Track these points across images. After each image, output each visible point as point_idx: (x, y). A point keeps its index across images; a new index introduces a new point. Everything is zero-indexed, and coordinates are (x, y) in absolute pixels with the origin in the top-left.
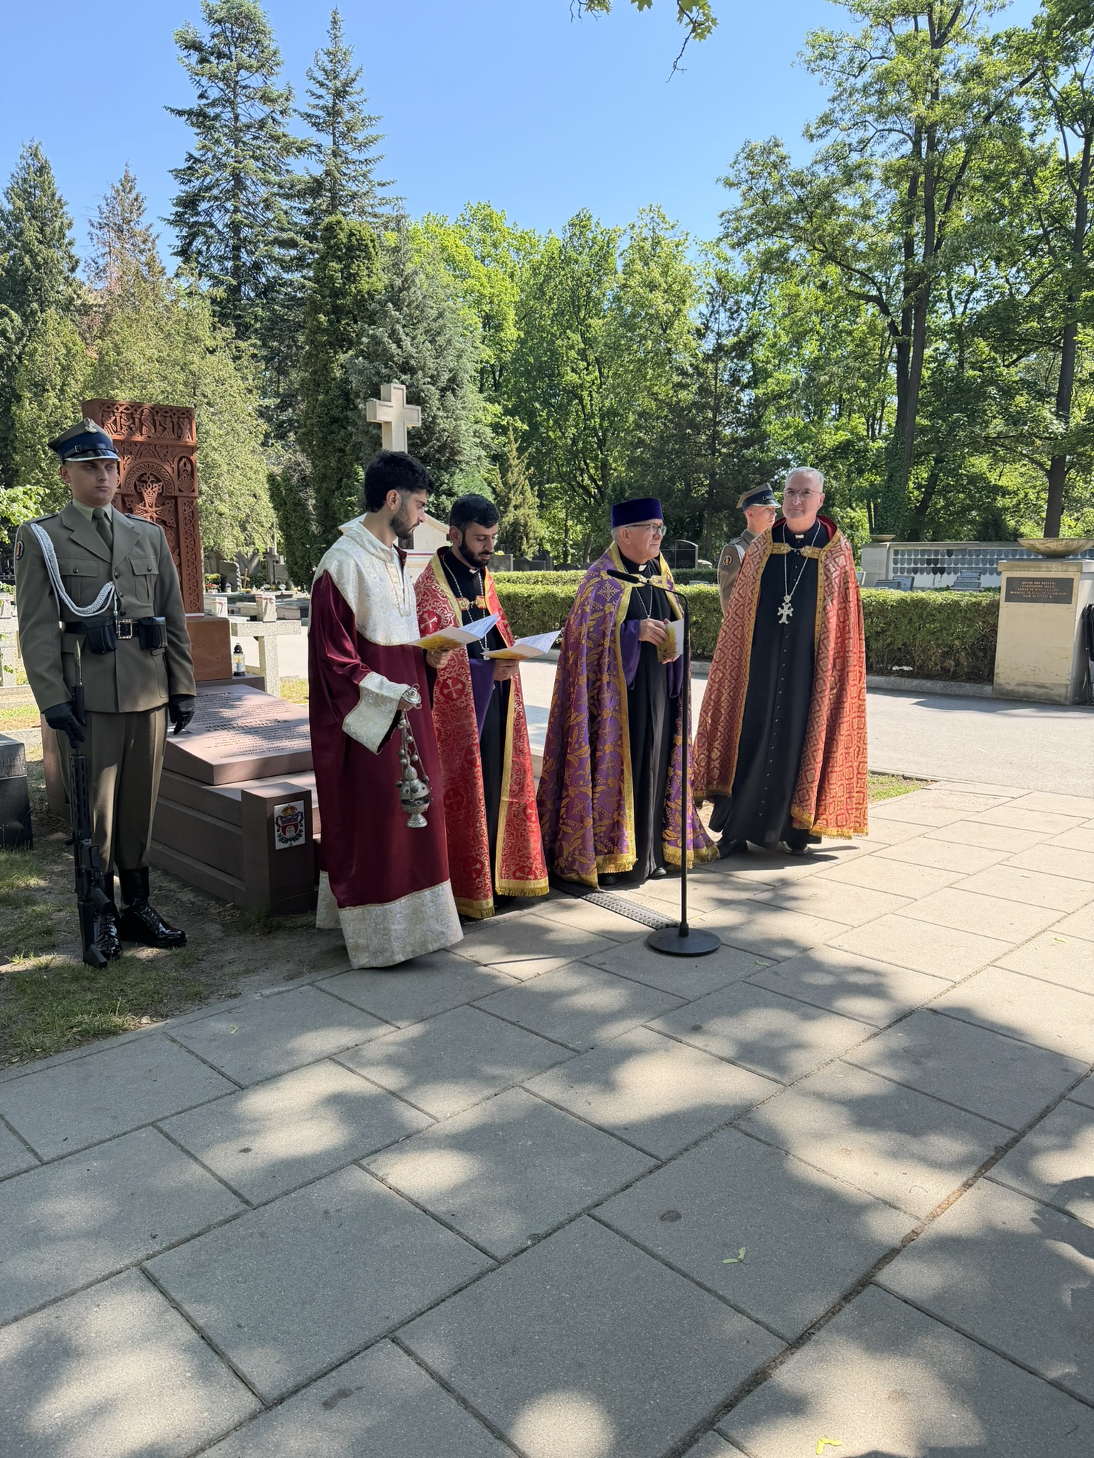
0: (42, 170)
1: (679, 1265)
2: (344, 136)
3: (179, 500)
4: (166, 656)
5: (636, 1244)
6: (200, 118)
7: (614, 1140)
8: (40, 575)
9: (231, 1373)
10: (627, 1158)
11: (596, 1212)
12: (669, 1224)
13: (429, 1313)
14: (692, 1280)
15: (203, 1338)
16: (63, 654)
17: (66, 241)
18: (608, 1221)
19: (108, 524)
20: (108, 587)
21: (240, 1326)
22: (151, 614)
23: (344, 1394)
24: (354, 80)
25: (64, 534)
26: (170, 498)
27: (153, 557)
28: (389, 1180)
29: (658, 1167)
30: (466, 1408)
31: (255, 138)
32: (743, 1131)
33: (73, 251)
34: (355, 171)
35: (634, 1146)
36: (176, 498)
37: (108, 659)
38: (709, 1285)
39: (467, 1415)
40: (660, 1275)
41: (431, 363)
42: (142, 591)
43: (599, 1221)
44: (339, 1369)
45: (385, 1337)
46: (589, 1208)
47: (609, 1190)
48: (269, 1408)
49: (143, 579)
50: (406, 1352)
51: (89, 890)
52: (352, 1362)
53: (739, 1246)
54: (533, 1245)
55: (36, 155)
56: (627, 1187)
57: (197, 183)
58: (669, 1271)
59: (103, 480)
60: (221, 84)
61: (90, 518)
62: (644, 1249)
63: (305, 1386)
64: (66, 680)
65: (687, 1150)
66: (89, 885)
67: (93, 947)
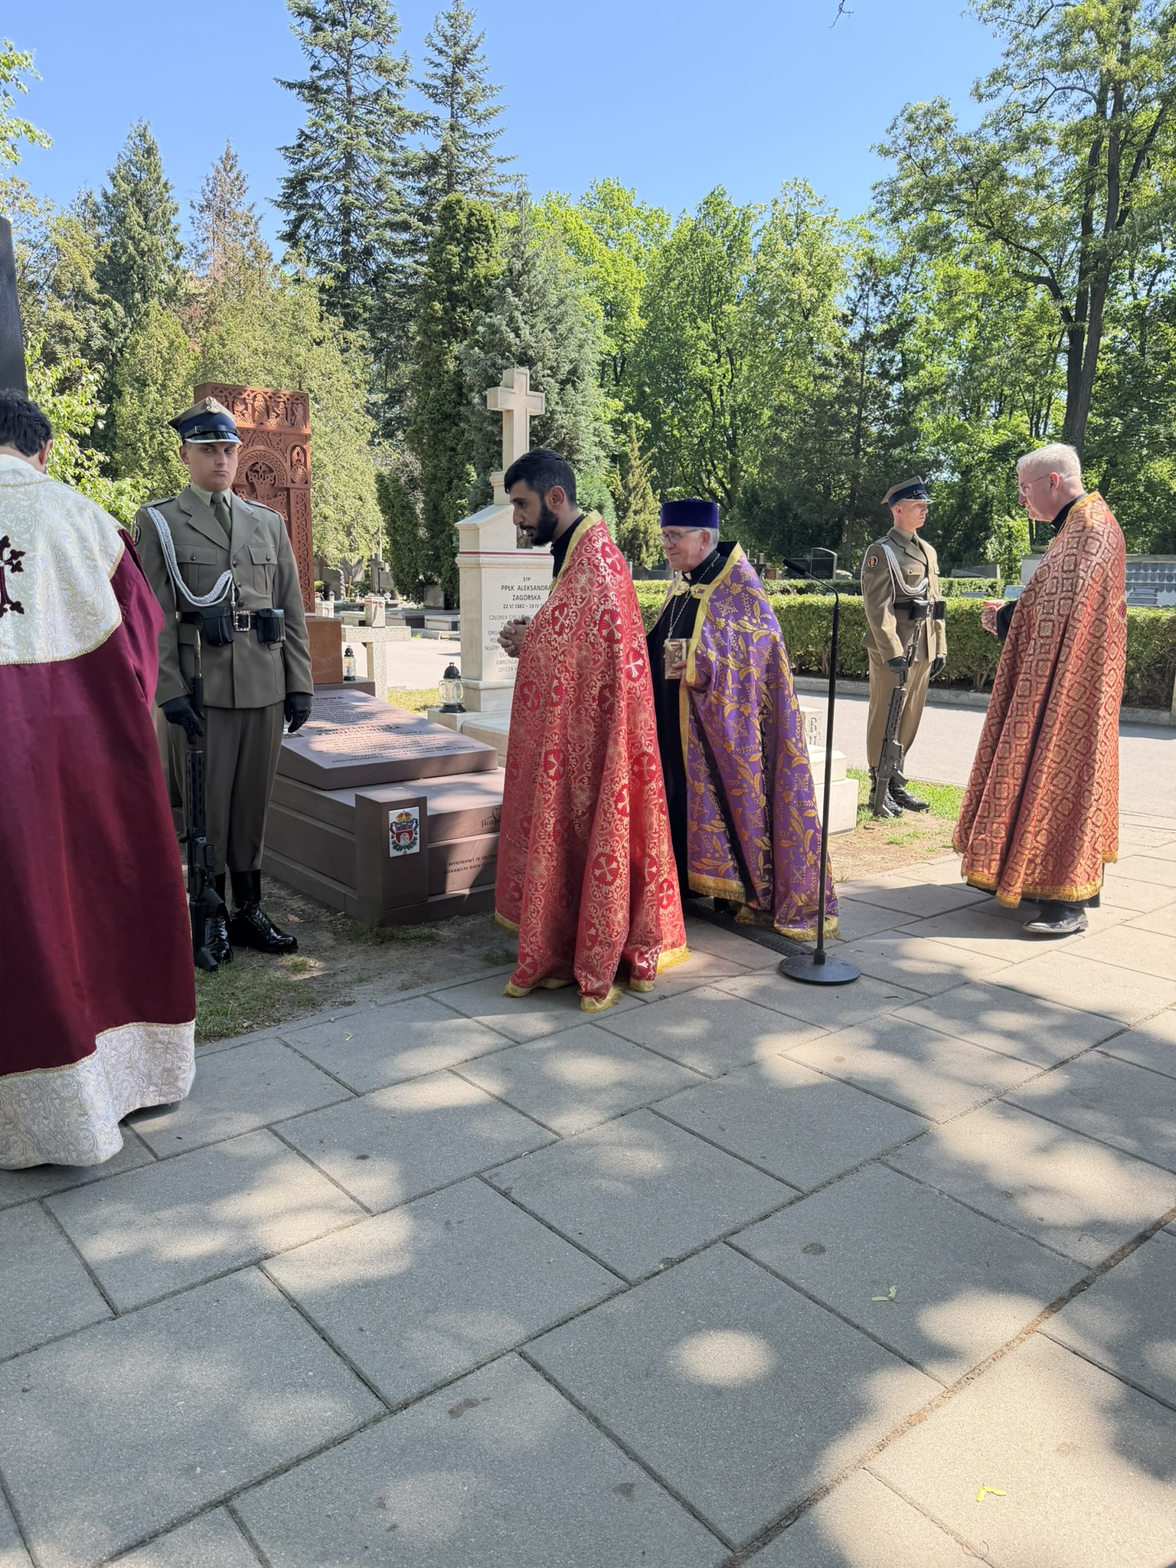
0: (149, 151)
1: (824, 1299)
2: (463, 108)
3: (292, 492)
4: (284, 650)
5: (777, 1275)
6: (313, 91)
7: (750, 1168)
8: (156, 563)
9: (354, 1375)
10: (766, 1187)
11: (734, 1240)
12: (812, 1257)
13: (557, 1329)
14: (839, 1315)
15: (324, 1339)
16: (180, 645)
17: (171, 226)
18: (747, 1250)
19: (227, 509)
20: (226, 576)
21: (361, 1330)
22: (270, 607)
23: (470, 1404)
24: (475, 46)
25: (182, 519)
26: (281, 489)
27: (272, 545)
28: (512, 1195)
29: (799, 1199)
30: (598, 1427)
31: (370, 112)
32: (892, 1168)
33: (178, 238)
34: (474, 145)
35: (773, 1176)
36: (288, 489)
37: (226, 653)
38: (857, 1321)
39: (600, 1434)
40: (803, 1308)
41: (550, 354)
42: (260, 580)
43: (737, 1249)
44: (466, 1378)
45: (512, 1350)
46: (725, 1236)
47: (747, 1219)
48: (394, 1412)
49: (261, 569)
50: (534, 1367)
51: (202, 890)
52: (478, 1372)
53: (889, 1285)
54: (666, 1269)
55: (144, 136)
56: (766, 1217)
57: (307, 162)
58: (813, 1304)
59: (221, 465)
60: (335, 54)
61: (208, 502)
62: (785, 1280)
63: (430, 1393)
64: (183, 673)
65: (830, 1183)
66: (203, 885)
67: (204, 949)
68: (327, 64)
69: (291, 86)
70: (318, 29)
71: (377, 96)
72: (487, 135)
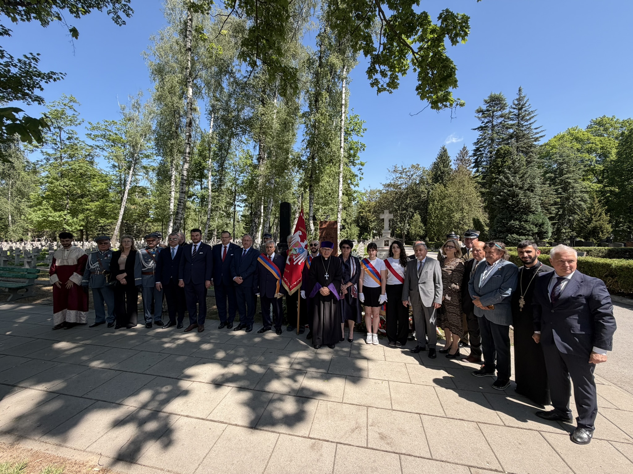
6: (482, 128)
24: (524, 104)
34: (526, 128)
55: (444, 148)
57: (479, 145)
60: (488, 118)
68: (486, 120)
69: (475, 129)
70: (483, 114)
71: (501, 123)
72: (530, 124)
